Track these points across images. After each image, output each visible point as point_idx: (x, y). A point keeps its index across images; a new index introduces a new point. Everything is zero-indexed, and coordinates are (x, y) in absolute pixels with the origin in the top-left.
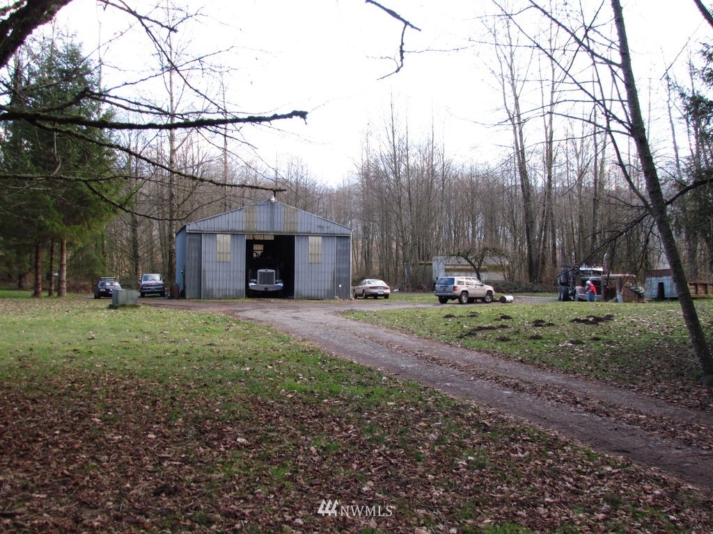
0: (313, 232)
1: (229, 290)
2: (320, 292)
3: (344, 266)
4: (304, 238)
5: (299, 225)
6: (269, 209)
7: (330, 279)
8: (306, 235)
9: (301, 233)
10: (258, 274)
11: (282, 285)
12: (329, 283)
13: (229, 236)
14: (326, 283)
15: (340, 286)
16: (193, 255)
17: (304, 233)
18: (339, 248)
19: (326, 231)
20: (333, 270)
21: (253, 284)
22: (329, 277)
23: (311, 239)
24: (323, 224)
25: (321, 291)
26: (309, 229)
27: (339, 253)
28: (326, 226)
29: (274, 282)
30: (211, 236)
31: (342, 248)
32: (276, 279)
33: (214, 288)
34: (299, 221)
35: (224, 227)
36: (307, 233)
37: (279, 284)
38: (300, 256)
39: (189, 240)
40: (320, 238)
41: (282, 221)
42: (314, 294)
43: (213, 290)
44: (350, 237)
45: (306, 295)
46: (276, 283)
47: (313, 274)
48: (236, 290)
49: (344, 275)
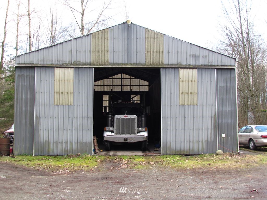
0: (184, 63)
1: (71, 143)
2: (196, 144)
3: (229, 109)
4: (172, 71)
5: (166, 54)
6: (125, 35)
7: (209, 127)
8: (176, 68)
9: (168, 65)
10: (115, 120)
11: (146, 134)
12: (209, 132)
13: (71, 71)
14: (205, 132)
15: (224, 135)
16: (24, 97)
17: (173, 65)
18: (220, 84)
19: (201, 62)
20: (213, 115)
21: (109, 133)
22: (208, 124)
23: (182, 72)
24: (197, 54)
25: (198, 142)
26: (180, 60)
27: (219, 90)
28: (201, 55)
29: (136, 131)
30: (48, 70)
31: (224, 85)
32: (138, 127)
33: (51, 140)
34: (166, 50)
35: (66, 59)
36: (177, 65)
37: (142, 134)
38: (168, 95)
39: (19, 76)
40: (195, 71)
41: (143, 50)
42: (188, 147)
43: (49, 143)
44: (234, 69)
45: (178, 148)
46: (139, 132)
47: (187, 119)
48: (81, 143)
49: (229, 121)
